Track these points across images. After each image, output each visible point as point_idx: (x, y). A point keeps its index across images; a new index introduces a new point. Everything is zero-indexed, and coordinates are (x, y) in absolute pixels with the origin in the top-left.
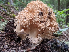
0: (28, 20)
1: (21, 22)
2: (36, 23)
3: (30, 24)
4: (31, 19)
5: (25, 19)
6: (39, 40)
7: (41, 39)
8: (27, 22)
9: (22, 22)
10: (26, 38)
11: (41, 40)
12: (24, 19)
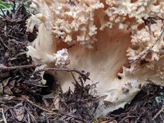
0: (88, 10)
1: (56, 17)
2: (121, 26)
3: (93, 29)
4: (102, 5)
5: (72, 8)
6: (128, 91)
7: (135, 86)
8: (83, 20)
9: (59, 21)
10: (77, 85)
11: (134, 90)
12: (68, 6)
